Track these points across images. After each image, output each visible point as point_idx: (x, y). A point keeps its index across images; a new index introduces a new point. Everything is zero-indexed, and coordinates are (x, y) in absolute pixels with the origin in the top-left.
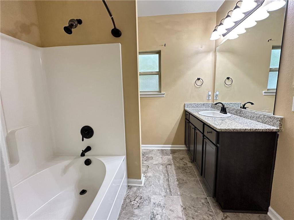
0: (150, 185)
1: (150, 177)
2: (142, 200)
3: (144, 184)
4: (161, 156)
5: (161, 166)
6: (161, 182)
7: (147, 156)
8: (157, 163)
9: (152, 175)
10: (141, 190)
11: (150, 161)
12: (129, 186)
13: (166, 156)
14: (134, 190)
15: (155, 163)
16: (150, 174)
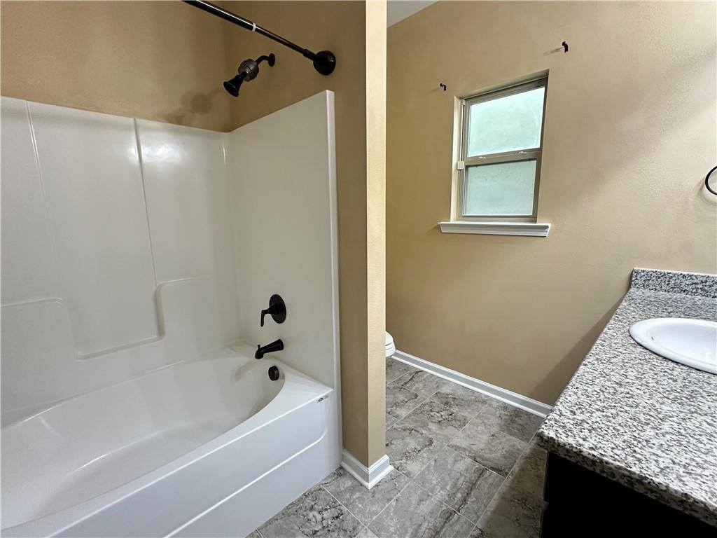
0: (388, 497)
1: (408, 474)
2: (336, 522)
3: (377, 486)
4: (494, 430)
5: (469, 461)
6: (425, 508)
7: (455, 409)
8: (464, 443)
9: (417, 473)
10: (357, 495)
11: (450, 430)
12: (341, 468)
13: (515, 435)
14: (342, 485)
15: (457, 442)
16: (414, 467)
